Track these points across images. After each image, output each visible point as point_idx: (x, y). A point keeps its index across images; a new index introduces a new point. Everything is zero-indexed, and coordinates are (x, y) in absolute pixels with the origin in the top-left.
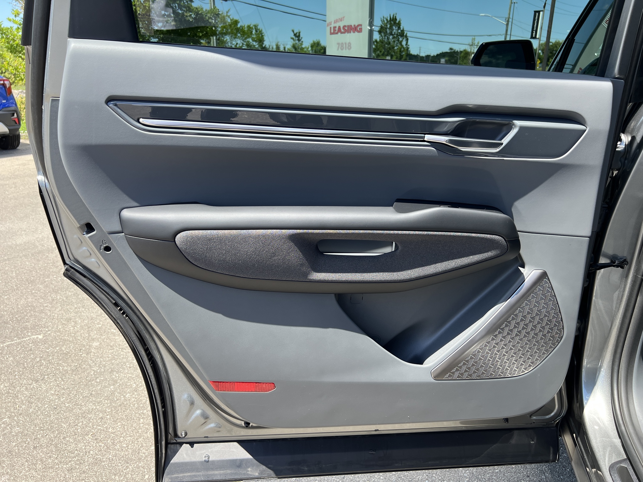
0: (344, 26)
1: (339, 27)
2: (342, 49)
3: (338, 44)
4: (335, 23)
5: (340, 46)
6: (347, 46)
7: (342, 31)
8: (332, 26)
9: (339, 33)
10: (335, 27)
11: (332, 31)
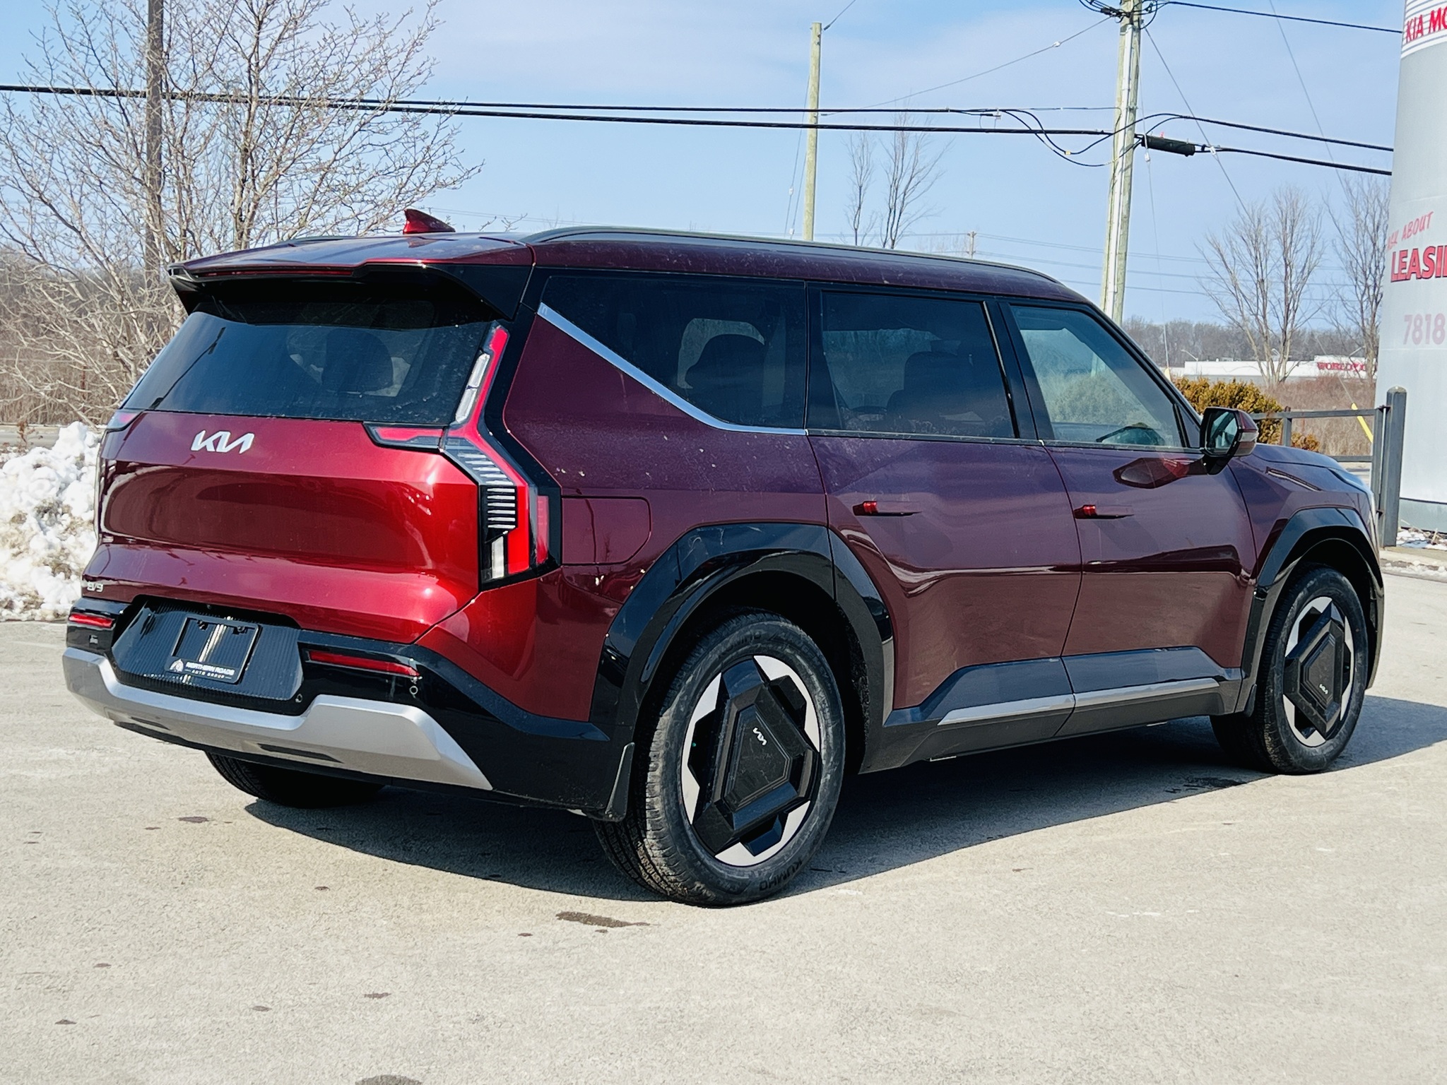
0: (1430, 250)
1: (1415, 251)
2: (1417, 341)
3: (1408, 318)
4: (1404, 236)
5: (1412, 327)
6: (1432, 328)
7: (1423, 267)
8: (1397, 249)
9: (1414, 276)
10: (1404, 254)
11: (1396, 272)
